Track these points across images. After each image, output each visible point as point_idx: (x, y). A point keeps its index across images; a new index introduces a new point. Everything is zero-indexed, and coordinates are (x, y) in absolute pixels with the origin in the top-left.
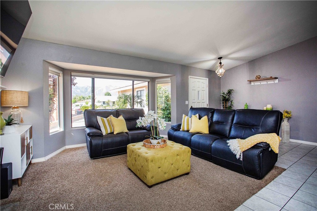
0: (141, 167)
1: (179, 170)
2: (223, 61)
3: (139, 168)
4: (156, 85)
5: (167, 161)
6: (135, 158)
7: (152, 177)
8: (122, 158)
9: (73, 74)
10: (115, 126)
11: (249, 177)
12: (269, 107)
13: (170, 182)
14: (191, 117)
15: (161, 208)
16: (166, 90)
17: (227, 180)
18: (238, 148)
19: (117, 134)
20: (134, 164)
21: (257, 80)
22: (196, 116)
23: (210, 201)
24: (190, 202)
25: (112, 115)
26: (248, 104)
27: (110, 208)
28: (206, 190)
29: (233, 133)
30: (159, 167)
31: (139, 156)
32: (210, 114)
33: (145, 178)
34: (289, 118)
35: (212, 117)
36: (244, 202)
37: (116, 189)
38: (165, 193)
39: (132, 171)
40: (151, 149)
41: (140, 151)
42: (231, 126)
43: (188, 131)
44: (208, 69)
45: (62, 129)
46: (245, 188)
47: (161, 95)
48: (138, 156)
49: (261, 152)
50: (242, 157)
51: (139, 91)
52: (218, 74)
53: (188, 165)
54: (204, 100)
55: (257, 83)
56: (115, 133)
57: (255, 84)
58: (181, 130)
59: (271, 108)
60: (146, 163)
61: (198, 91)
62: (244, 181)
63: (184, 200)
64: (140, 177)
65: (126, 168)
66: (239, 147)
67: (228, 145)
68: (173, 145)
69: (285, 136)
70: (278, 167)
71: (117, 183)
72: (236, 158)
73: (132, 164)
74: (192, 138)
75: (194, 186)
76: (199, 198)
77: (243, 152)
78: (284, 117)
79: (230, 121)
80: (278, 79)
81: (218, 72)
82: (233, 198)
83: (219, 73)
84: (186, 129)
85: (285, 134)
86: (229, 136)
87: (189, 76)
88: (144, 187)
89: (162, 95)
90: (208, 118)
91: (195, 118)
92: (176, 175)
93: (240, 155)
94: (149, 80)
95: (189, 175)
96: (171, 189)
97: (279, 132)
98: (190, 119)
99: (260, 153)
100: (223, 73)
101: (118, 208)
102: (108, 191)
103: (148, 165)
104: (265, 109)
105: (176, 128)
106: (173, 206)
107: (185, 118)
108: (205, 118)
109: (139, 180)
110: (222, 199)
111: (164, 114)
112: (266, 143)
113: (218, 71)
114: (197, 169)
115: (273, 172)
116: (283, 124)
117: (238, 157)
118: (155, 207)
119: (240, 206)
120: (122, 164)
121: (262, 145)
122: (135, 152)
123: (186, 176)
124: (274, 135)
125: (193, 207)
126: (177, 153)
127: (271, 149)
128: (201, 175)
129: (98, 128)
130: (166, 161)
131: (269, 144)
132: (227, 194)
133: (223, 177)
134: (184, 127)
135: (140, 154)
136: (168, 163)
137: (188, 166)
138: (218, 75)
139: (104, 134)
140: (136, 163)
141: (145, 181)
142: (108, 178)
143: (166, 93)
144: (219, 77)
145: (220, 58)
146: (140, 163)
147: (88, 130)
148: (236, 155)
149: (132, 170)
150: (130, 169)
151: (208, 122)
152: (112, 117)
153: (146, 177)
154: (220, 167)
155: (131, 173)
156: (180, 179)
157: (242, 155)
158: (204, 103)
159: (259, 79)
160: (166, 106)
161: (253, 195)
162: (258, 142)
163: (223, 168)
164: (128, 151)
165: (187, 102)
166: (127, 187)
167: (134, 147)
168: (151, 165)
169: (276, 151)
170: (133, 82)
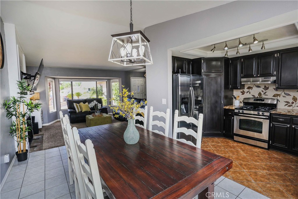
4: (111, 83)
9: (60, 80)
10: (83, 108)
25: (82, 102)
45: (55, 110)
56: (83, 111)
61: (138, 86)
87: (131, 77)
94: (106, 80)
129: (75, 109)
139: (77, 112)
147: (69, 110)
152: (82, 104)
170: (96, 82)
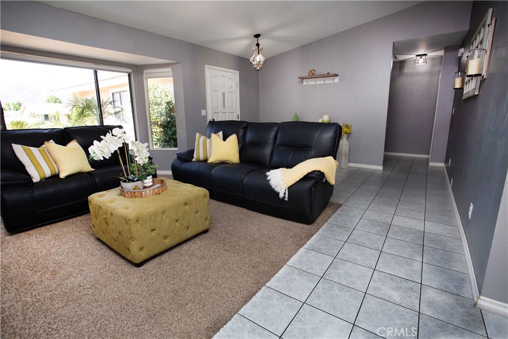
0: (118, 234)
1: (190, 228)
2: (261, 41)
3: (115, 235)
4: (145, 80)
5: (167, 217)
6: (105, 219)
7: (141, 249)
8: (84, 222)
10: (60, 162)
11: (296, 223)
12: (325, 119)
13: (176, 250)
14: (209, 137)
15: (159, 298)
16: (167, 90)
17: (266, 233)
18: (282, 183)
19: (68, 177)
20: (106, 229)
21: (311, 77)
22: (219, 135)
23: (241, 268)
24: (209, 277)
25: (52, 141)
26: (298, 115)
27: (55, 323)
28: (234, 253)
29: (275, 159)
30: (153, 228)
31: (112, 215)
32: (241, 131)
33: (128, 252)
34: (349, 134)
35: (244, 135)
36: (288, 260)
37: (69, 283)
38: (167, 271)
39: (104, 243)
40: (135, 199)
41: (113, 205)
42: (274, 148)
43: (206, 161)
44: (238, 55)
46: (291, 240)
47: (158, 100)
48: (110, 215)
49: (314, 185)
50: (287, 196)
51: (117, 92)
52: (253, 64)
53: (205, 218)
54: (233, 108)
55: (311, 82)
56: (63, 175)
57: (309, 84)
58: (194, 160)
59: (328, 120)
60: (126, 227)
61: (224, 94)
62: (290, 229)
63: (199, 275)
64: (118, 251)
65: (92, 239)
66: (283, 181)
67: (268, 178)
68: (178, 187)
69: (343, 159)
70: (332, 203)
71: (72, 270)
72: (279, 198)
73: (102, 230)
74: (213, 172)
75: (217, 250)
76: (223, 268)
77: (289, 188)
78: (343, 133)
79: (271, 141)
80: (338, 77)
81: (253, 61)
82: (275, 258)
83: (255, 63)
84: (202, 157)
85: (343, 157)
86: (269, 165)
87: (206, 65)
88: (127, 267)
89: (160, 99)
90: (238, 138)
91: (217, 138)
92: (184, 237)
93: (285, 193)
94: (130, 71)
95: (208, 234)
96: (177, 262)
97: (336, 154)
98: (208, 140)
99: (312, 188)
100: (261, 63)
101: (72, 318)
102: (51, 291)
103: (130, 229)
104: (320, 121)
105: (185, 158)
106: (180, 291)
107: (200, 139)
108: (233, 139)
109: (117, 257)
110: (258, 262)
111: (167, 134)
112: (320, 171)
113: (254, 58)
114: (221, 221)
115: (328, 211)
116: (341, 142)
117: (281, 195)
118: (147, 299)
119: (283, 268)
120: (84, 232)
121: (314, 175)
122: (104, 208)
123: (204, 235)
124: (331, 158)
125: (214, 285)
126: (185, 201)
127: (326, 180)
128: (228, 230)
130: (164, 216)
131: (323, 173)
132: (265, 254)
133: (261, 229)
134: (199, 154)
135: (113, 212)
136: (168, 219)
137: (206, 220)
138: (255, 65)
140: (109, 227)
141: (129, 257)
142: (51, 264)
143: (167, 96)
144: (256, 68)
145: (257, 36)
146: (116, 227)
148: (279, 193)
149: (104, 240)
150: (99, 240)
151: (239, 144)
152: (51, 145)
153: (129, 250)
154: (257, 213)
155: (103, 246)
156: (193, 243)
157: (287, 193)
158: (232, 112)
159: (313, 76)
160: (169, 120)
161: (300, 247)
162: (310, 172)
163: (262, 215)
164: (90, 207)
165: (203, 113)
166: (92, 275)
167: (102, 199)
168: (136, 228)
169: (332, 181)
170: (96, 72)
